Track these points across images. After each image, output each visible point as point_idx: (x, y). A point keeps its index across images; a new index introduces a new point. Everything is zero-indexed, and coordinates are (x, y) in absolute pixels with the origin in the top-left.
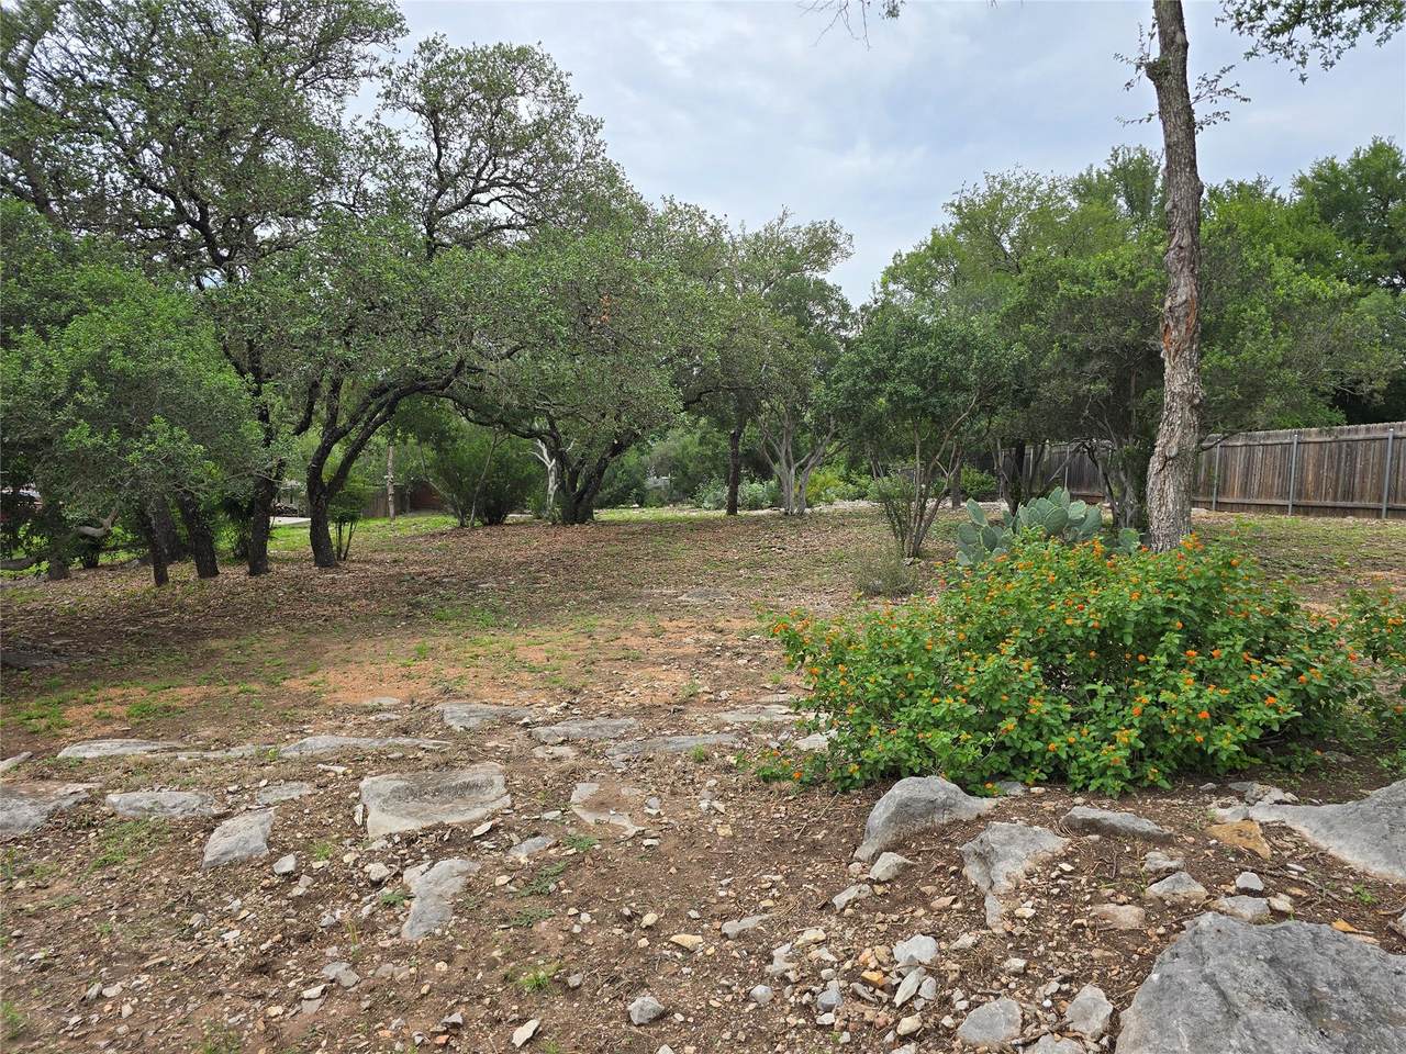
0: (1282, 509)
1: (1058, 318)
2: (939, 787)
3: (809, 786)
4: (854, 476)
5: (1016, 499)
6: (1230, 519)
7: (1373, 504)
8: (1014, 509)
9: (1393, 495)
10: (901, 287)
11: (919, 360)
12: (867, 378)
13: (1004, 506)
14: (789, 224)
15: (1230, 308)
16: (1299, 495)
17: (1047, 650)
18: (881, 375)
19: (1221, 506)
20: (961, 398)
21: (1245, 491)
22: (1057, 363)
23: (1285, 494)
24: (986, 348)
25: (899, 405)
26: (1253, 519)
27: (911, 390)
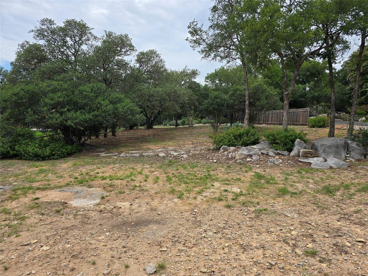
0: (277, 124)
1: (237, 96)
2: (226, 146)
3: (213, 150)
4: (197, 118)
5: (231, 123)
6: (269, 126)
7: (290, 123)
8: (231, 125)
9: (293, 121)
10: (209, 81)
11: (217, 102)
12: (209, 105)
13: (229, 124)
14: (187, 68)
15: (260, 96)
16: (280, 122)
17: (235, 136)
18: (212, 104)
19: (268, 124)
20: (223, 108)
21: (271, 121)
22: (237, 103)
23: (277, 122)
24: (227, 101)
25: (214, 109)
26: (272, 126)
27: (216, 107)
